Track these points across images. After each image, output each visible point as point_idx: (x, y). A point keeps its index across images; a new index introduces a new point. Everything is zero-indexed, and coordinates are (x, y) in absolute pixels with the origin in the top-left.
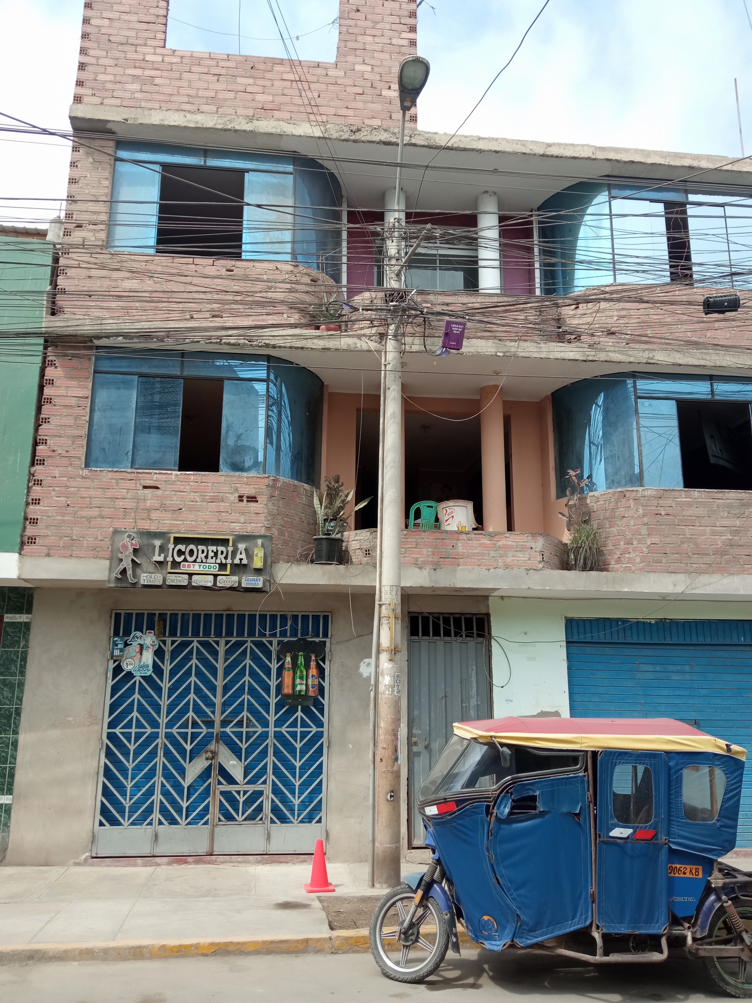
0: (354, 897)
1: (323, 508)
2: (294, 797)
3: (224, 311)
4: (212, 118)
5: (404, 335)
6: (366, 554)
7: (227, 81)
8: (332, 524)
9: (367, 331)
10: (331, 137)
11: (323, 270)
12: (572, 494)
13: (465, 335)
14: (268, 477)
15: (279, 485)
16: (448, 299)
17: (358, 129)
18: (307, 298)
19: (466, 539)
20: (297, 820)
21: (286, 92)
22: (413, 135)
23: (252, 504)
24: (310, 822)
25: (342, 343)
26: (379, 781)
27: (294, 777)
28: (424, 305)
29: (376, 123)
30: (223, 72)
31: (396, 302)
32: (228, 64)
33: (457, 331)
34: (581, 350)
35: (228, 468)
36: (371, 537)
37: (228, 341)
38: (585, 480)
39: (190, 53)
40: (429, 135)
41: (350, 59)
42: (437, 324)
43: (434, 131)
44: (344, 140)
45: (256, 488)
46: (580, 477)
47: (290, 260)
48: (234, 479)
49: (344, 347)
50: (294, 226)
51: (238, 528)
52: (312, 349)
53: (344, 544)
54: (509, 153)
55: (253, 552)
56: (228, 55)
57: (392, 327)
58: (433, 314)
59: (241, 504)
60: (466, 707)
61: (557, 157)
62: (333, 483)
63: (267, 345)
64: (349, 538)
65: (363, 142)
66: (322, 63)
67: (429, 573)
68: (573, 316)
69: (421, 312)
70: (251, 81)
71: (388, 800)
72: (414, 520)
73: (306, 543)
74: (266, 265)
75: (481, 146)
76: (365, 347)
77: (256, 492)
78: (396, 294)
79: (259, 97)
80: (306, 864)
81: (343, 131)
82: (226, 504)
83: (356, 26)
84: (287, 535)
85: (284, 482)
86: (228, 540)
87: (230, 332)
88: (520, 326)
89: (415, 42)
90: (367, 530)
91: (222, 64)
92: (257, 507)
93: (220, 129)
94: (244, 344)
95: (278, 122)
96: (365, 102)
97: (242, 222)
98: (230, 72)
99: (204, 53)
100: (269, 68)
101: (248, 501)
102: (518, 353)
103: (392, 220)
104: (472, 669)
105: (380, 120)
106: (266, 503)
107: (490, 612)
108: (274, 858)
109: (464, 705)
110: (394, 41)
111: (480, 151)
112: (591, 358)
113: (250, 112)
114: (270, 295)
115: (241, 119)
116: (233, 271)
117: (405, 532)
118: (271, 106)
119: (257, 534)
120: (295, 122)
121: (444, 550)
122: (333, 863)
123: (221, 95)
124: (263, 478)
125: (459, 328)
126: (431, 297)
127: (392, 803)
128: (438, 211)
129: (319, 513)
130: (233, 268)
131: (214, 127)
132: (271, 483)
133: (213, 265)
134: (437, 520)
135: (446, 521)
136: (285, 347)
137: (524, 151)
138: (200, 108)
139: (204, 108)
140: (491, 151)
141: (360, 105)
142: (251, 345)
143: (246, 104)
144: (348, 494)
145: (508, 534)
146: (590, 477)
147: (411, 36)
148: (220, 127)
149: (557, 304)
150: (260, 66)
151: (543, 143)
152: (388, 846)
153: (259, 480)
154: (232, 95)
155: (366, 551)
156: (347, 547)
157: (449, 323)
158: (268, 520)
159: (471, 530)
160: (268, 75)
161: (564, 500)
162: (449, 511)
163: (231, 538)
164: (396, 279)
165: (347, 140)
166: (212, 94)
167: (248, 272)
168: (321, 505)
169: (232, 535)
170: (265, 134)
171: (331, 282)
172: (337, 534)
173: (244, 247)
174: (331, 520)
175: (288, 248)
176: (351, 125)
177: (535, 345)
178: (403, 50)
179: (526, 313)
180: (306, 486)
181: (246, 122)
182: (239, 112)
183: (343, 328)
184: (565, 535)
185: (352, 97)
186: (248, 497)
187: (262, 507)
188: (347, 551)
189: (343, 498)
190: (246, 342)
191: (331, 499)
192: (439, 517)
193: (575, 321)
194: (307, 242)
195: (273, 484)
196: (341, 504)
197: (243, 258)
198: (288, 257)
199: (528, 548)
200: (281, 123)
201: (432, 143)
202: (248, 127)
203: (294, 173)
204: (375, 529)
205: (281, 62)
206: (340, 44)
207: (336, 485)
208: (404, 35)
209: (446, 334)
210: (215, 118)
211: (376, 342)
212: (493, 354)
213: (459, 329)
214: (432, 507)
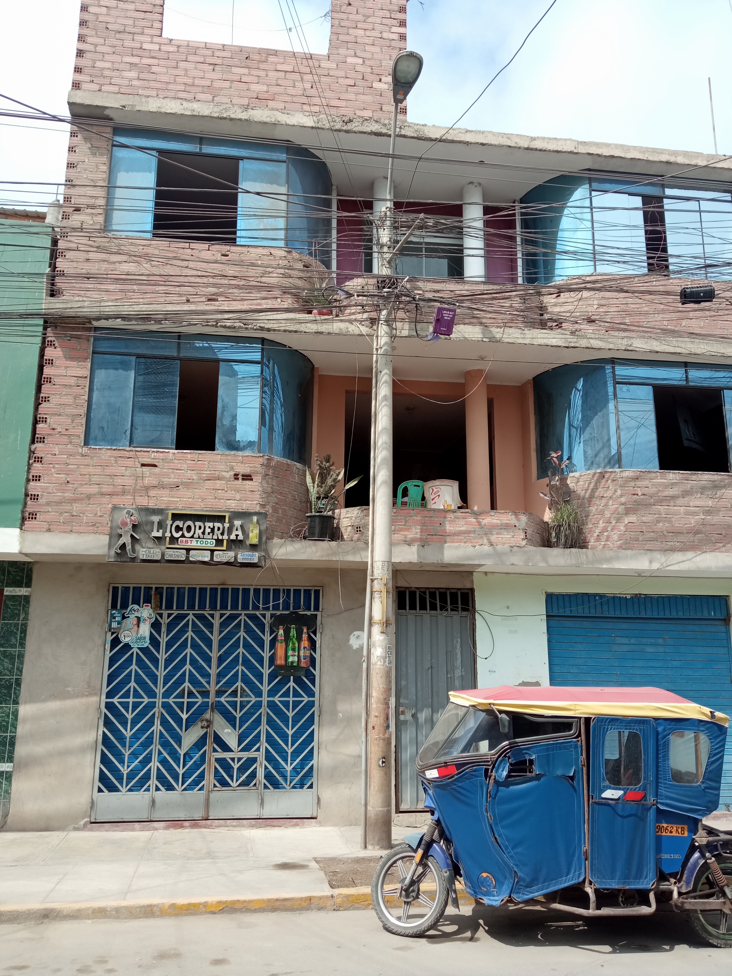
0: (348, 858)
1: (316, 486)
2: (287, 764)
3: (220, 294)
4: (208, 106)
5: (395, 320)
6: (357, 531)
7: (222, 70)
8: (323, 502)
9: (359, 316)
10: (324, 127)
11: (316, 256)
12: (554, 474)
13: (455, 321)
14: (263, 457)
15: (273, 464)
16: (438, 286)
17: (350, 120)
18: (300, 283)
19: (453, 517)
20: (289, 786)
21: (280, 82)
22: (403, 127)
23: (248, 482)
24: (302, 787)
25: (335, 327)
26: (371, 747)
27: (287, 745)
28: (416, 292)
29: (367, 114)
30: (219, 61)
31: (389, 288)
32: (223, 54)
33: (448, 317)
34: (564, 336)
35: (223, 447)
36: (362, 515)
37: (224, 324)
38: (565, 461)
39: (187, 43)
40: (418, 127)
41: (342, 51)
42: (427, 310)
43: (423, 123)
44: (336, 130)
45: (251, 467)
46: (560, 458)
47: (283, 246)
48: (229, 458)
49: (337, 331)
50: (287, 214)
51: (234, 505)
52: (305, 332)
53: (336, 521)
54: (495, 146)
55: (249, 528)
56: (224, 46)
57: (384, 312)
58: (424, 300)
59: (236, 482)
60: (451, 677)
61: (541, 150)
62: (324, 463)
63: (262, 329)
64: (340, 515)
65: (355, 132)
66: (315, 55)
67: (418, 550)
68: (555, 305)
69: (414, 299)
70: (245, 71)
71: (380, 766)
72: (402, 498)
73: (298, 520)
74: (261, 251)
75: (468, 138)
76: (357, 332)
77: (251, 470)
78: (387, 281)
79: (254, 87)
80: (298, 827)
81: (335, 121)
82: (222, 482)
83: (347, 19)
84: (280, 512)
85: (278, 461)
86: (225, 516)
87: (226, 316)
88: (508, 313)
89: (405, 37)
90: (358, 507)
91: (217, 53)
92: (251, 485)
93: (215, 118)
94: (240, 327)
95: (272, 112)
96: (357, 94)
97: (236, 209)
98: (225, 62)
99: (200, 42)
100: (263, 59)
101: (243, 479)
102: (503, 339)
103: (384, 209)
104: (457, 641)
105: (371, 111)
106: (260, 481)
107: (475, 587)
108: (268, 822)
109: (449, 676)
110: (385, 35)
111: (467, 143)
112: (573, 345)
113: (245, 101)
114: (264, 279)
115: (236, 108)
116: (228, 256)
117: (395, 510)
118: (266, 96)
119: (252, 511)
120: (289, 112)
121: (432, 528)
122: (324, 826)
123: (217, 84)
124: (258, 457)
125: (449, 314)
126: (420, 284)
127: (384, 768)
128: (431, 201)
129: (312, 491)
130: (228, 253)
131: (210, 115)
132: (265, 462)
133: (209, 250)
134: (423, 498)
135: (433, 499)
136: (279, 331)
137: (510, 144)
138: (196, 97)
139: (200, 96)
140: (478, 143)
141: (352, 97)
142: (246, 329)
143: (241, 93)
144: (339, 473)
145: (493, 513)
146: (569, 458)
147: (401, 30)
148: (216, 115)
149: (540, 292)
150: (255, 57)
151: (527, 136)
152: (380, 809)
153: (254, 459)
154: (227, 84)
155: (357, 528)
156: (338, 524)
157: (440, 310)
158: (263, 498)
159: (456, 508)
160: (262, 66)
161: (546, 480)
162: (435, 490)
163: (227, 515)
164: (387, 266)
165: (339, 131)
166: (208, 83)
167: (243, 257)
168: (314, 482)
169: (228, 512)
170: (260, 122)
171: (323, 268)
172: (329, 511)
173: (239, 233)
174: (323, 498)
175: (281, 234)
176: (343, 115)
177: (520, 331)
178: (394, 44)
179: (511, 300)
180: (298, 465)
181: (241, 110)
182: (234, 101)
183: (334, 313)
184: (546, 514)
185: (344, 89)
186: (243, 475)
187: (257, 485)
188: (338, 528)
189: (334, 477)
190: (242, 325)
191: (322, 478)
192: (425, 495)
193: (557, 309)
194: (300, 229)
195: (268, 463)
196: (333, 483)
197: (238, 243)
198: (282, 244)
199: (512, 526)
200: (275, 112)
201: (421, 134)
202: (244, 116)
203: (287, 162)
204: (367, 507)
205: (275, 53)
206: (332, 37)
207: (328, 464)
208: (394, 29)
209: (438, 321)
210: (211, 107)
211: (367, 327)
212: (480, 339)
213: (450, 316)
214: (419, 486)
